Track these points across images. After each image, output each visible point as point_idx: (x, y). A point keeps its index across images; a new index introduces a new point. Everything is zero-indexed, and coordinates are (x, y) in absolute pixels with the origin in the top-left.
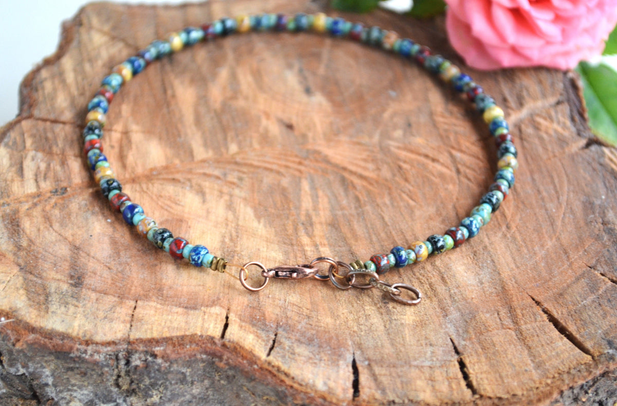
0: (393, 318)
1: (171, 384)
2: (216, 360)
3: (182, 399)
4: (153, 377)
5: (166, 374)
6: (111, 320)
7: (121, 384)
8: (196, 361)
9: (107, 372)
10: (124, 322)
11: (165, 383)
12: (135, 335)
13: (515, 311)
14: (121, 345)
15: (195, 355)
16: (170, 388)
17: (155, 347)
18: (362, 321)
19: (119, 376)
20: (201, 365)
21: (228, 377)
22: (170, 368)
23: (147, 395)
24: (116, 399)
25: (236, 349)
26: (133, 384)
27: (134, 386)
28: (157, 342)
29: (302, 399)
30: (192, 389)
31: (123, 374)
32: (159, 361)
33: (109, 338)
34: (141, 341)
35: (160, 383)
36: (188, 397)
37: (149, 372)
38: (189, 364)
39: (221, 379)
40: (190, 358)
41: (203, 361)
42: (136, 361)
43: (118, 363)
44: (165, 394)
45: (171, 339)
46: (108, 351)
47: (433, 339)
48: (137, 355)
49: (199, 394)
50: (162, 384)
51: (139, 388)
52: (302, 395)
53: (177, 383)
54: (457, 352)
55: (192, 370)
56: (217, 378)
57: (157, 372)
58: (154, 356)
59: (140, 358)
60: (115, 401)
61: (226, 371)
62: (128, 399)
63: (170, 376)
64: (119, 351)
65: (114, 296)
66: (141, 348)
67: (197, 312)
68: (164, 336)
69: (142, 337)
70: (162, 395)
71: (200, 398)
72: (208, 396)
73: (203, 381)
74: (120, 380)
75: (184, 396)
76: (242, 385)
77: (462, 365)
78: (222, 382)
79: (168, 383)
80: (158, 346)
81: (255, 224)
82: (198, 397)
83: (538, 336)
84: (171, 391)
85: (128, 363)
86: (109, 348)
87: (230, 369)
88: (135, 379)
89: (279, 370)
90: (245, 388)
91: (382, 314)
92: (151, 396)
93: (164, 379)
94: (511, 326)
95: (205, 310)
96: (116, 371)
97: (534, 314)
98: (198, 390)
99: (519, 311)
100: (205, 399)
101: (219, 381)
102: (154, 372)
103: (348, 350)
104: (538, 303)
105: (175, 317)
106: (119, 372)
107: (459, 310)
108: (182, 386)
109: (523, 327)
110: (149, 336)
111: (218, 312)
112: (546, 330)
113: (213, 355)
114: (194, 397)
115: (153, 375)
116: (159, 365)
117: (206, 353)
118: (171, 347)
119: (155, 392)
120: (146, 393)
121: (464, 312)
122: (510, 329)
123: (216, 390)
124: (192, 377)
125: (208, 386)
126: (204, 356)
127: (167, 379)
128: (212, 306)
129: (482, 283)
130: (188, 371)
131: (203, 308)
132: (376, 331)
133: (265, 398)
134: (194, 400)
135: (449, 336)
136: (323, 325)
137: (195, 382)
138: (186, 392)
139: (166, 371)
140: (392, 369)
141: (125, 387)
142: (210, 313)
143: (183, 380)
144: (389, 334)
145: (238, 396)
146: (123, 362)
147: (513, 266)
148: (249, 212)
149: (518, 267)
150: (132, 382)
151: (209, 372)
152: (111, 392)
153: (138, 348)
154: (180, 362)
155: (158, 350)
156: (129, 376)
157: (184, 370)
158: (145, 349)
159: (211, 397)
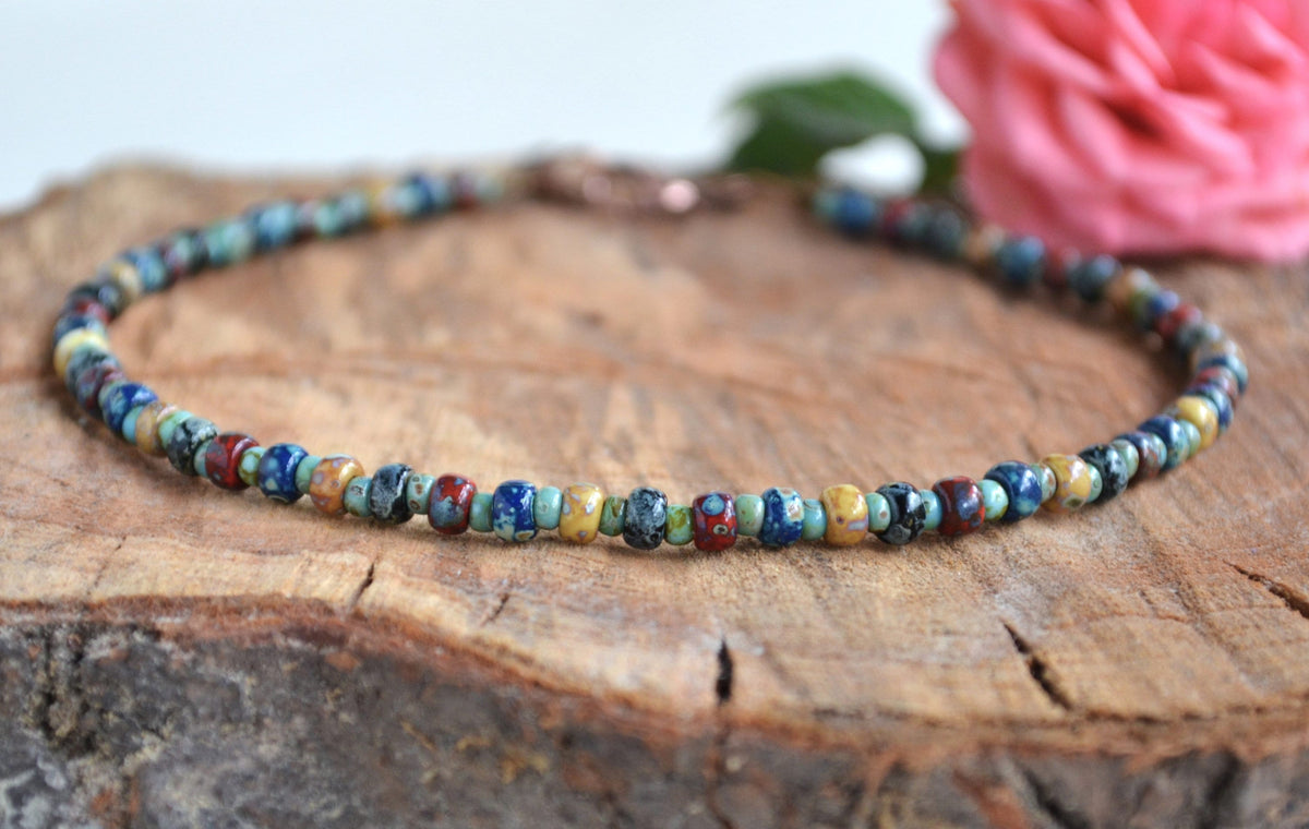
0: (842, 583)
1: (195, 714)
2: (329, 651)
3: (227, 766)
4: (145, 689)
5: (180, 681)
6: (48, 564)
7: (54, 721)
8: (272, 652)
9: (15, 672)
10: (82, 569)
11: (181, 710)
12: (106, 591)
13: (1190, 587)
14: (63, 610)
15: (269, 636)
16: (192, 729)
17: (159, 615)
18: (756, 584)
19: (50, 698)
20: (286, 667)
21: (359, 698)
22: (194, 668)
23: (125, 749)
24: (35, 761)
25: (386, 622)
26: (87, 714)
27: (91, 721)
28: (167, 605)
29: (567, 713)
30: (258, 743)
31: (61, 690)
32: (166, 645)
33: (33, 592)
34: (121, 601)
35: (164, 708)
36: (244, 764)
37: (136, 674)
38: (250, 660)
39: (341, 708)
40: (254, 641)
41: (291, 655)
42: (101, 649)
43: (49, 656)
44: (177, 742)
45: (208, 599)
46: (25, 623)
47: (954, 622)
48: (105, 639)
49: (279, 759)
50: (170, 713)
51: (102, 724)
52: (565, 702)
53: (212, 716)
54: (1021, 646)
55: (260, 684)
56: (330, 706)
57: (156, 675)
58: (156, 634)
59: (113, 645)
60: (33, 765)
61: (356, 682)
62: (71, 765)
63: (194, 693)
64: (55, 626)
65: (65, 526)
66: (120, 618)
67: (290, 557)
68: (189, 593)
69: (124, 593)
70: (169, 745)
71: (278, 772)
72: (304, 768)
73: (288, 719)
74: (54, 708)
75: (234, 758)
76: (400, 718)
77: (1037, 669)
78: (345, 717)
79: (186, 712)
80: (168, 614)
81: (477, 439)
82: (273, 767)
83: (1258, 627)
84: (196, 738)
85: (79, 657)
86: (29, 617)
87: (367, 669)
88: (93, 697)
89: (503, 650)
90: (407, 728)
91: (811, 576)
92: (137, 748)
93: (177, 697)
94: (1182, 614)
95: (314, 557)
96: (41, 678)
97: (1245, 594)
98: (276, 749)
99: (1201, 589)
100: (293, 775)
101: (334, 715)
102: (150, 677)
103: (707, 631)
104: (1254, 578)
105: (225, 567)
106: (52, 680)
107: (1032, 582)
108: (227, 728)
109: (1217, 616)
110: (144, 590)
111: (349, 562)
112: (1282, 618)
113: (320, 637)
114: (262, 766)
115: (144, 682)
116: (164, 654)
117: (302, 632)
118: (203, 618)
119: (148, 738)
120: (124, 738)
121: (1043, 585)
122: (1177, 619)
123: (327, 748)
124: (258, 702)
125: (302, 734)
126: (296, 644)
127: (184, 701)
128: (332, 552)
129: (1096, 546)
130: (246, 683)
131: (306, 552)
132: (792, 601)
133: (462, 745)
134: (261, 776)
135: (1002, 620)
136: (641, 589)
137: (267, 721)
138: (240, 747)
139: (183, 673)
140: (833, 663)
141: (63, 730)
142: (325, 562)
143: (230, 709)
144: (827, 608)
145: (387, 757)
146: (62, 655)
147: (1183, 519)
148: (466, 423)
149: (1198, 524)
150: (85, 707)
151: (308, 692)
152: (24, 739)
153: (109, 618)
154: (226, 651)
155: (165, 622)
156: (79, 691)
157: (236, 677)
158: (130, 619)
159: (312, 772)
